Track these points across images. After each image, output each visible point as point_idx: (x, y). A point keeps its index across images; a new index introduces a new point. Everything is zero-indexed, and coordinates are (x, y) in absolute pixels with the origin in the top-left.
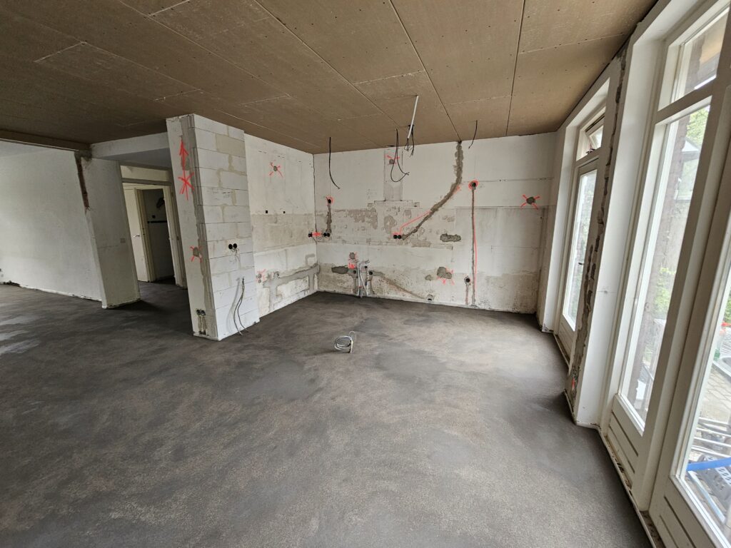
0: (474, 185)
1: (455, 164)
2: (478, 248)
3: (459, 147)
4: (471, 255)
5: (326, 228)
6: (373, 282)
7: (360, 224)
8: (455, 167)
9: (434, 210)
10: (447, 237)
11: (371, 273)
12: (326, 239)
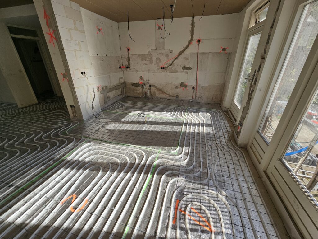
0: (199, 41)
1: (191, 30)
2: (199, 73)
3: (193, 21)
4: (196, 76)
5: (127, 64)
6: (151, 90)
7: (144, 62)
8: (190, 31)
9: (180, 54)
10: (185, 68)
11: (150, 86)
12: (128, 69)
